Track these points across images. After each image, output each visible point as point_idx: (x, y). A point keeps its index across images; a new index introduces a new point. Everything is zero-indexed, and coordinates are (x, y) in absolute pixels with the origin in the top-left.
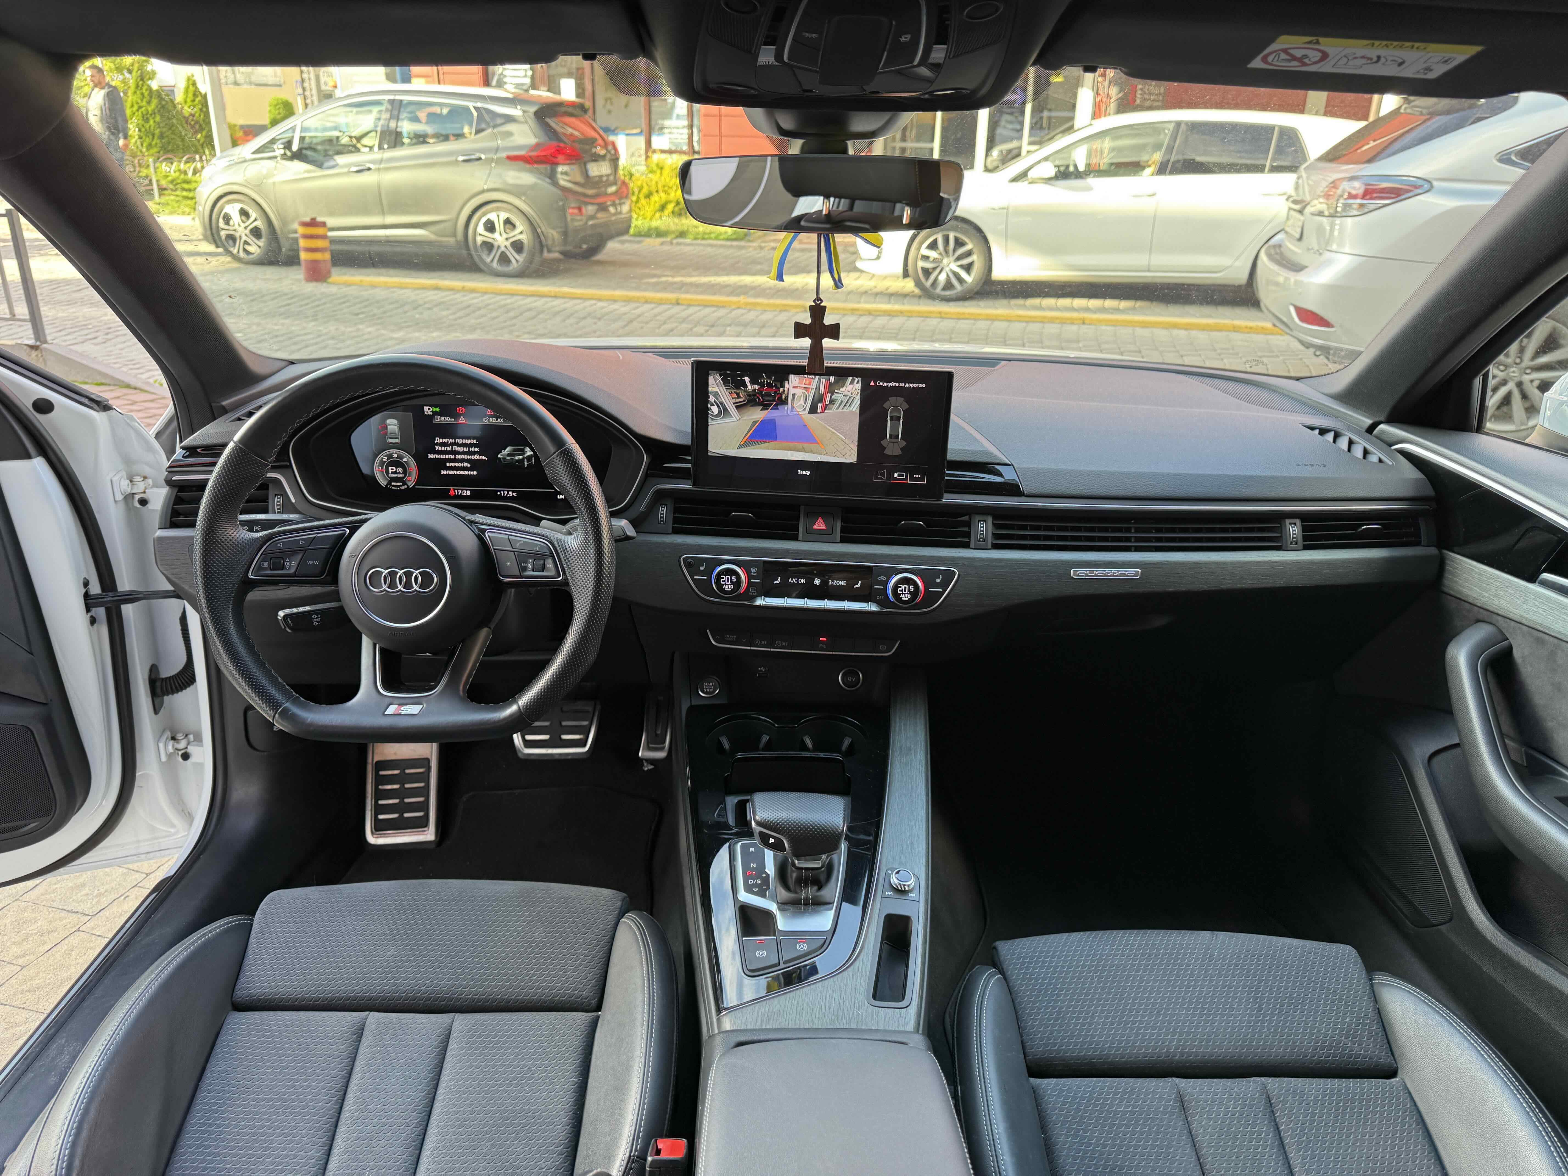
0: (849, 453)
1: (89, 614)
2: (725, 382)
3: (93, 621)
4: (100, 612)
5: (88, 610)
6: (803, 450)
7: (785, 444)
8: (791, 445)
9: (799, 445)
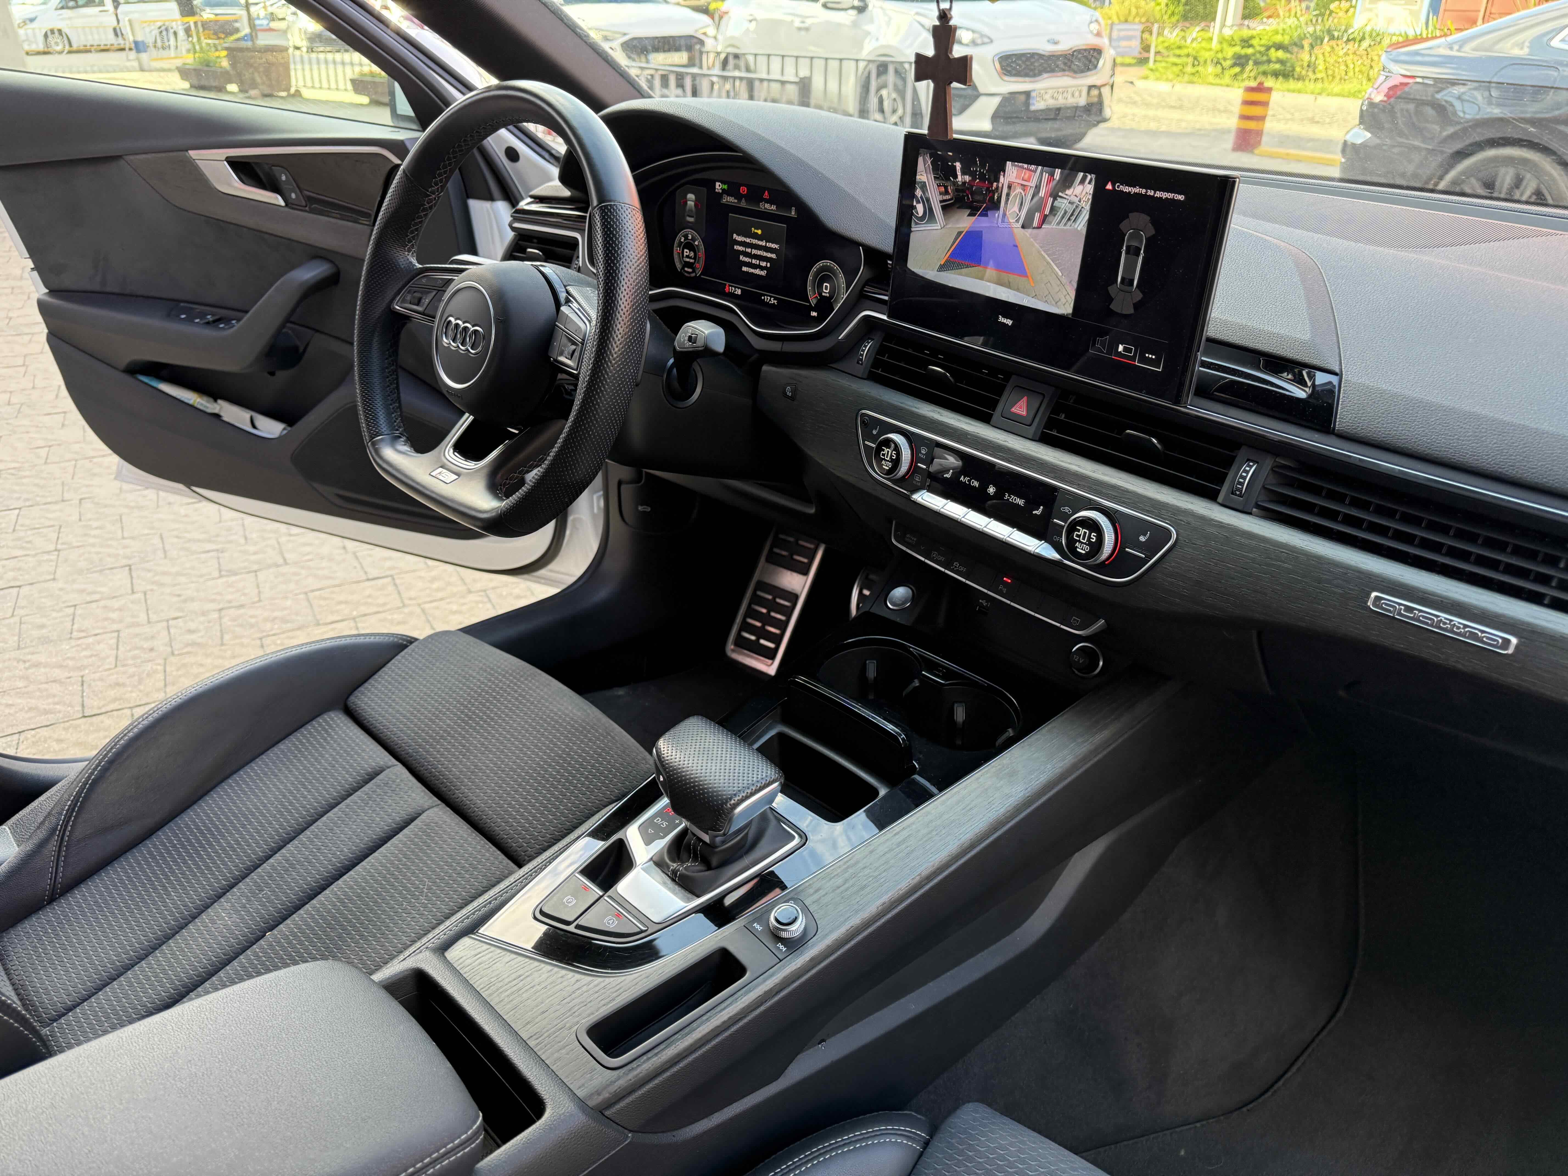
0: (1063, 300)
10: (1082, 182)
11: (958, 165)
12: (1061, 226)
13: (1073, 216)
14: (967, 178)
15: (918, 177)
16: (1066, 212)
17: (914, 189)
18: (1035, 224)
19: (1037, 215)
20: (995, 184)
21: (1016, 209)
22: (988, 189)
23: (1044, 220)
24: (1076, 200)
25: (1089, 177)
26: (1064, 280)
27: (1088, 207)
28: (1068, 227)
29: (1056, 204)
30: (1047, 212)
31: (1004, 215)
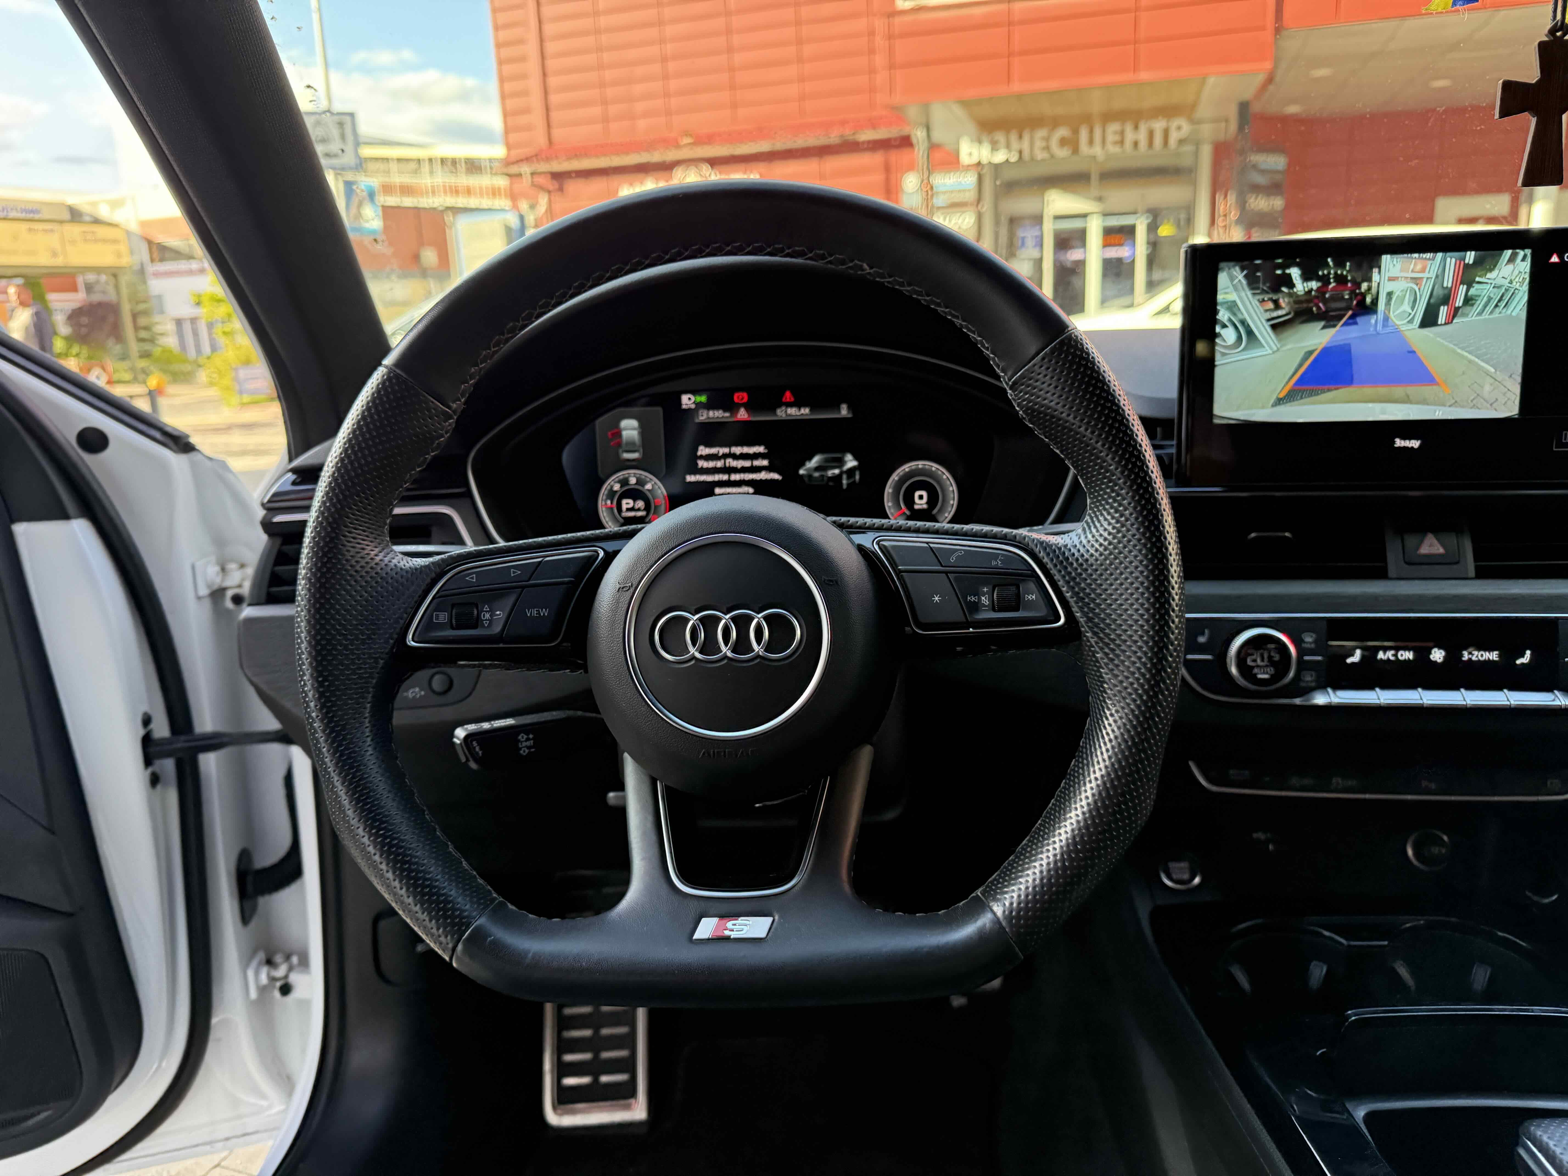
0: (1502, 400)
1: (150, 770)
2: (1252, 282)
3: (155, 780)
4: (168, 766)
5: (148, 761)
6: (1407, 400)
7: (1368, 391)
8: (1382, 390)
9: (1399, 391)
10: (1512, 260)
11: (1295, 273)
12: (1485, 316)
13: (1503, 300)
14: (1314, 285)
15: (1220, 297)
16: (1490, 299)
17: (1215, 312)
18: (1442, 319)
19: (1443, 311)
20: (1364, 286)
21: (1406, 307)
22: (1352, 293)
23: (1455, 313)
24: (1506, 283)
25: (1521, 253)
26: (1499, 376)
27: (1525, 287)
28: (1496, 315)
29: (1472, 292)
30: (1459, 302)
31: (1386, 319)
